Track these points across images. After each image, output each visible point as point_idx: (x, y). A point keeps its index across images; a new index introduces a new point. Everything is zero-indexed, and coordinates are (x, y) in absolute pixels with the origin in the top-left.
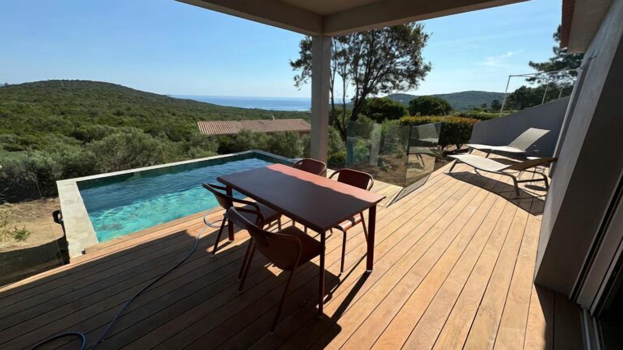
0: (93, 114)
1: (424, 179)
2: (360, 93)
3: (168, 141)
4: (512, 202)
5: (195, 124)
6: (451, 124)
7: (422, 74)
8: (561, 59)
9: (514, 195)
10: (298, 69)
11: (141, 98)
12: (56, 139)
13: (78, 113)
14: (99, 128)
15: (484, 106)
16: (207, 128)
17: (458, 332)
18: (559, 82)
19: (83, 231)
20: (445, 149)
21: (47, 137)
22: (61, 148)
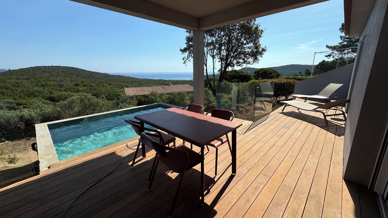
0: (61, 86)
1: (266, 117)
2: (223, 67)
3: (106, 100)
4: (323, 129)
5: (123, 90)
6: (281, 83)
7: (261, 54)
8: (345, 43)
9: (325, 124)
10: (185, 53)
11: (90, 75)
12: (38, 101)
13: (52, 86)
14: (64, 94)
15: (301, 73)
16: (130, 92)
17: (295, 213)
18: (346, 56)
19: (50, 154)
20: (278, 99)
21: (33, 100)
22: (41, 106)
